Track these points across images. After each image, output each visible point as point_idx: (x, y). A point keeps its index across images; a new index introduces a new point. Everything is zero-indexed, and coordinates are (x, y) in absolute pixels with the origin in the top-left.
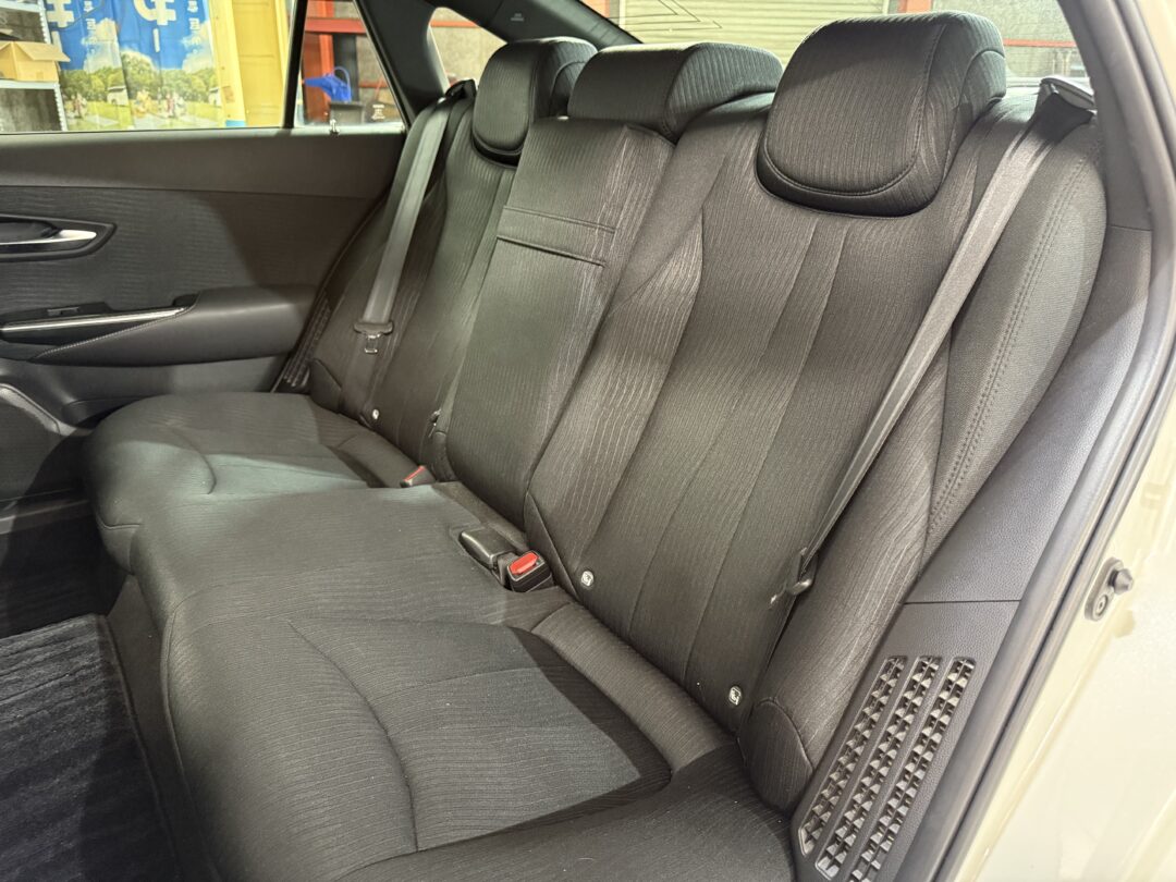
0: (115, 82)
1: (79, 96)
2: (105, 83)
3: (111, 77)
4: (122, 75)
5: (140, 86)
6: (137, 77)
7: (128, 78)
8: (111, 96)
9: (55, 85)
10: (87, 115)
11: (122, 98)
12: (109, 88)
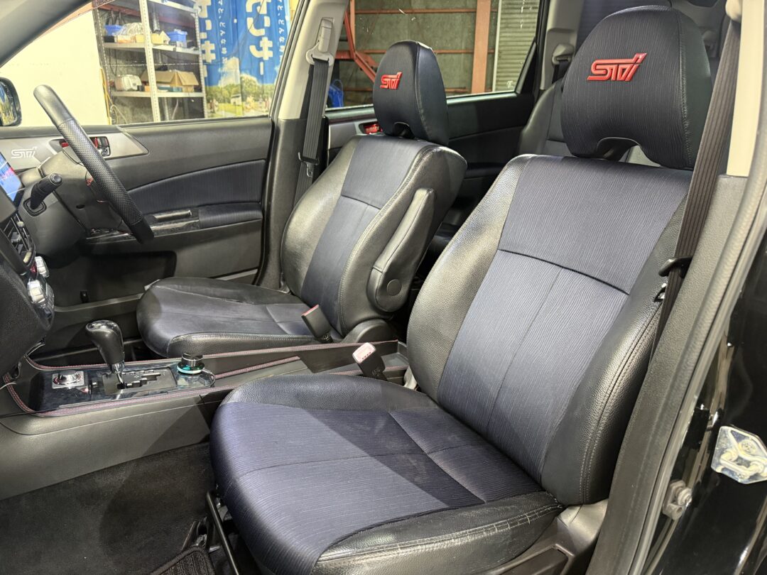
0: (236, 92)
2: (230, 93)
3: (234, 89)
4: (239, 87)
5: (248, 93)
6: (248, 89)
7: (243, 90)
9: (203, 94)
10: (218, 110)
11: (238, 101)
12: (232, 96)
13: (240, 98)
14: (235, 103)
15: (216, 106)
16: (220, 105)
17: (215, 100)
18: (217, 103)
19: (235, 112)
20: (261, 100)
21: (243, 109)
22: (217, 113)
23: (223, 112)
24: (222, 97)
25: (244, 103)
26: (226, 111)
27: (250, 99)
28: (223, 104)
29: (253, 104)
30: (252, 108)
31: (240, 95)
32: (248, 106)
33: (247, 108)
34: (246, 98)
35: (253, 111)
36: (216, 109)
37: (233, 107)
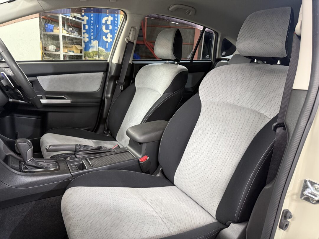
0: (96, 54)
1: (87, 57)
2: (93, 54)
3: (95, 53)
4: (97, 52)
5: (101, 55)
6: (101, 53)
7: (99, 53)
8: (94, 57)
9: (82, 54)
11: (97, 58)
12: (94, 56)
16: (89, 59)
20: (106, 58)
27: (102, 57)
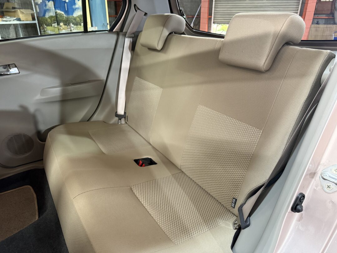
3: (53, 19)
5: (61, 21)
6: (60, 18)
7: (57, 19)
9: (36, 22)
10: (46, 30)
11: (56, 25)
12: (53, 22)
13: (56, 23)
14: (54, 26)
15: (46, 28)
16: (47, 27)
17: (44, 25)
18: (46, 26)
19: (55, 31)
20: (68, 24)
21: (59, 30)
22: (46, 31)
23: (49, 31)
24: (48, 23)
25: (59, 26)
26: (50, 31)
27: (62, 24)
28: (49, 27)
29: (63, 26)
30: (63, 29)
31: (56, 22)
32: (61, 28)
33: (60, 29)
34: (60, 24)
35: (64, 30)
36: (45, 29)
37: (54, 28)
